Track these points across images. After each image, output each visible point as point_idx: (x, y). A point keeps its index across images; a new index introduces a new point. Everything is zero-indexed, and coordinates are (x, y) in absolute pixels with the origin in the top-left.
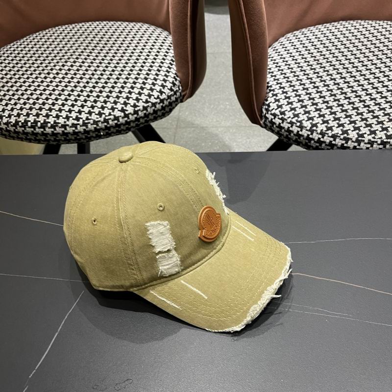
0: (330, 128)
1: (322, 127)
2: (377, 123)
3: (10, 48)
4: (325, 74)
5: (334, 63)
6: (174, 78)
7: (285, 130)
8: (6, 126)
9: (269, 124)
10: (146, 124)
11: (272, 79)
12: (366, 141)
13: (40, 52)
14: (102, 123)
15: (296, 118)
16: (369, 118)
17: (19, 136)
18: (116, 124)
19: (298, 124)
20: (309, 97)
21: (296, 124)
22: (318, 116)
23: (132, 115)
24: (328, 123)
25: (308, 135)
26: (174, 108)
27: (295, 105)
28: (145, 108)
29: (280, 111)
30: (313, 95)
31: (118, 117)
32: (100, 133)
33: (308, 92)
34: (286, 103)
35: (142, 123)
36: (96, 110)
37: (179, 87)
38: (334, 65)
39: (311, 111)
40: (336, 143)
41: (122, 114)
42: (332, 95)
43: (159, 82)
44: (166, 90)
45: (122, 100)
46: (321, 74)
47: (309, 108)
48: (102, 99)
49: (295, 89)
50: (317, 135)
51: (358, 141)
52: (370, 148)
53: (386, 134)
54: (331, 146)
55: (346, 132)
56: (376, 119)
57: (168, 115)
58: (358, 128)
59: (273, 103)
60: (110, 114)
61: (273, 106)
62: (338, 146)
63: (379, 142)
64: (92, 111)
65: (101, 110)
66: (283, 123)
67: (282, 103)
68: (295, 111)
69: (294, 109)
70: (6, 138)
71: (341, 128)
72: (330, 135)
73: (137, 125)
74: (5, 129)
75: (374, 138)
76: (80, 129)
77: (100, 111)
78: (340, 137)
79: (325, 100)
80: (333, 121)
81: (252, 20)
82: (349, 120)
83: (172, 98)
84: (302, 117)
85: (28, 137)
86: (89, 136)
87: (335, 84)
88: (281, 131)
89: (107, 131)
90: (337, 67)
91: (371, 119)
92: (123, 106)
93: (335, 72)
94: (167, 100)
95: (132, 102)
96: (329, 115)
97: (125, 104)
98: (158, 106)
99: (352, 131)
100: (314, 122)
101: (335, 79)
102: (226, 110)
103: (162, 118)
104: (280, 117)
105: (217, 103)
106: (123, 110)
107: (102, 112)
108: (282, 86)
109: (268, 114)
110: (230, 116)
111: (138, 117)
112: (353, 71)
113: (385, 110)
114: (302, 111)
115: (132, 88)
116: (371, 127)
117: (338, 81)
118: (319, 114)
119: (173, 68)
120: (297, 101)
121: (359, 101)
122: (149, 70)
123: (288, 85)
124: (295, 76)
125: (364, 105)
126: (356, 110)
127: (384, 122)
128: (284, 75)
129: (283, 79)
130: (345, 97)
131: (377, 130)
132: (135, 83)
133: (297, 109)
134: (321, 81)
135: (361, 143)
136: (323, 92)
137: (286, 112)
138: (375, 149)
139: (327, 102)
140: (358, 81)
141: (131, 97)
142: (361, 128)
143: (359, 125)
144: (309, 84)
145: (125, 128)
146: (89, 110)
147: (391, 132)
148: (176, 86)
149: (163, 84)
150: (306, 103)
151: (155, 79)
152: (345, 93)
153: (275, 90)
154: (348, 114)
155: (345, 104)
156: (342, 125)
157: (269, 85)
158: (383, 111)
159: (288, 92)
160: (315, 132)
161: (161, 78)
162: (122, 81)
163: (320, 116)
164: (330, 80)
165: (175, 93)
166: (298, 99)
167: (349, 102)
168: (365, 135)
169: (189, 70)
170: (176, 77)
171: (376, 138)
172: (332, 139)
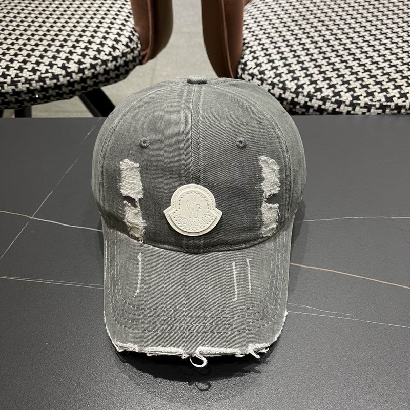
0: (319, 90)
1: (309, 89)
2: (374, 83)
4: (313, 30)
5: (322, 19)
10: (95, 87)
11: (250, 35)
12: (362, 105)
14: (37, 82)
15: (278, 78)
16: (364, 77)
18: (55, 84)
19: (281, 85)
20: (294, 55)
21: (278, 85)
22: (304, 75)
23: (77, 74)
24: (317, 84)
25: (293, 98)
26: (131, 70)
27: (277, 63)
28: (93, 66)
29: (259, 70)
30: (299, 53)
31: (58, 75)
32: (35, 95)
33: (293, 49)
34: (266, 61)
35: (90, 86)
36: (29, 66)
37: (137, 44)
38: (323, 21)
39: (296, 69)
40: (327, 108)
41: (63, 72)
42: (320, 53)
43: (112, 36)
44: (120, 46)
45: (63, 55)
46: (307, 30)
47: (293, 67)
48: (37, 53)
49: (277, 45)
50: (304, 98)
51: (353, 105)
52: (367, 114)
53: (385, 96)
54: (320, 111)
55: (337, 94)
57: (125, 78)
58: (353, 90)
59: (251, 61)
60: (47, 72)
61: (251, 64)
62: (329, 111)
63: (378, 106)
64: (24, 66)
65: (35, 65)
66: (262, 84)
67: (262, 61)
68: (277, 69)
69: (276, 68)
71: (332, 89)
72: (319, 97)
73: (84, 88)
75: (371, 100)
76: (8, 89)
77: (33, 68)
78: (330, 99)
79: (313, 58)
80: (322, 81)
82: (342, 80)
83: (128, 56)
84: (285, 77)
86: (20, 99)
87: (324, 41)
89: (44, 93)
90: (326, 23)
91: (368, 79)
92: (65, 62)
93: (324, 28)
94: (121, 58)
95: (76, 58)
96: (318, 74)
97: (68, 60)
98: (109, 64)
99: (346, 92)
100: (300, 83)
101: (324, 36)
103: (116, 82)
104: (259, 77)
106: (64, 67)
107: (37, 68)
108: (261, 42)
109: (244, 74)
111: (84, 77)
112: (345, 28)
113: (384, 69)
114: (285, 70)
115: (77, 41)
116: (368, 88)
117: (328, 38)
118: (306, 73)
119: (130, 22)
120: (279, 59)
121: (352, 60)
122: (101, 22)
123: (268, 41)
124: (277, 32)
125: (358, 63)
126: (350, 70)
127: (383, 83)
128: (264, 31)
129: (262, 35)
130: (336, 55)
131: (375, 91)
132: (81, 36)
133: (279, 68)
134: (308, 37)
135: (355, 106)
136: (310, 49)
137: (266, 72)
138: (373, 114)
139: (316, 60)
140: (352, 38)
141: (74, 52)
142: (356, 89)
143: (354, 86)
144: (294, 40)
145: (67, 91)
146: (20, 66)
147: (392, 94)
148: (133, 42)
149: (116, 38)
150: (290, 61)
151: (107, 33)
152: (337, 51)
153: (253, 47)
154: (340, 74)
155: (336, 62)
156: (334, 86)
157: (246, 41)
158: (381, 70)
159: (268, 49)
160: (300, 94)
161: (114, 31)
162: (64, 33)
163: (307, 76)
164: (318, 37)
165: (132, 50)
166: (281, 57)
167: (341, 60)
168: (361, 98)
169: (149, 22)
170: (134, 32)
171: (374, 101)
172: (321, 103)
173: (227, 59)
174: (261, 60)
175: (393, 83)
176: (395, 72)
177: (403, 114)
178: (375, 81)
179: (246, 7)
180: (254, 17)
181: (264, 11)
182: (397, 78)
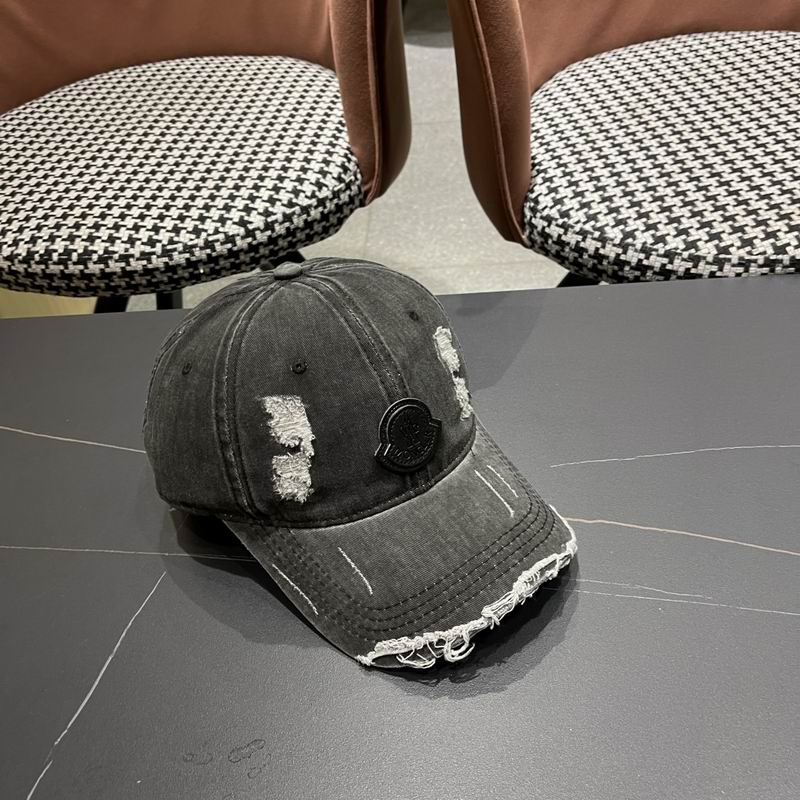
0: (661, 239)
1: (644, 238)
2: (754, 224)
3: (18, 114)
4: (648, 135)
5: (665, 114)
7: (570, 249)
8: (10, 264)
9: (539, 239)
10: (290, 250)
11: (542, 150)
12: (735, 260)
13: (76, 119)
14: (202, 248)
15: (592, 223)
16: (737, 215)
17: (36, 283)
18: (230, 250)
19: (597, 234)
20: (617, 181)
21: (592, 234)
22: (635, 216)
23: (262, 231)
24: (657, 230)
25: (618, 255)
26: (346, 217)
27: (589, 197)
28: (287, 218)
29: (559, 211)
30: (625, 177)
31: (233, 236)
32: (198, 269)
33: (615, 171)
34: (571, 195)
35: (282, 249)
36: (189, 224)
37: (355, 175)
38: (666, 118)
39: (622, 206)
40: (675, 268)
41: (242, 231)
42: (662, 175)
43: (315, 166)
44: (330, 181)
45: (240, 203)
46: (640, 136)
47: (617, 202)
48: (200, 202)
49: (588, 166)
50: (636, 254)
51: (719, 262)
52: (744, 275)
53: (774, 245)
54: (665, 273)
55: (692, 245)
56: (754, 216)
57: (337, 231)
58: (717, 236)
59: (546, 195)
60: (217, 232)
61: (546, 201)
62: (679, 274)
63: (761, 262)
64: (180, 225)
65: (198, 223)
66: (565, 233)
67: (564, 195)
68: (590, 208)
69: (587, 205)
70: (10, 288)
71: (684, 237)
72: (662, 252)
73: (273, 253)
74: (7, 270)
75: (750, 253)
76: (158, 262)
77: (196, 226)
78: (680, 254)
79: (650, 185)
80: (666, 224)
81: (492, 26)
82: (698, 221)
83: (342, 196)
84: (603, 220)
85: (54, 284)
86: (176, 277)
87: (669, 154)
88: (563, 251)
89: (212, 265)
90: (672, 120)
91: (744, 216)
92: (243, 214)
93: (668, 130)
94: (331, 200)
95: (260, 205)
96: (658, 213)
97: (248, 210)
98: (313, 212)
99: (706, 242)
100: (628, 229)
101: (667, 145)
102: (460, 233)
103: (322, 239)
104: (560, 221)
105: (442, 220)
106: (242, 223)
107: (200, 227)
108: (561, 162)
109: (535, 217)
110: (469, 243)
111: (274, 235)
112: (704, 128)
113: (771, 199)
114: (603, 207)
115: (261, 178)
116: (744, 232)
117: (674, 147)
118: (638, 212)
119: (343, 138)
120: (593, 189)
121: (717, 184)
122: (295, 143)
123: (573, 159)
124: (587, 142)
125: (727, 190)
126: (712, 202)
127: (769, 222)
128: (565, 141)
129: (563, 148)
130: (689, 177)
131: (756, 237)
132: (266, 169)
133: (592, 205)
134: (641, 149)
135: (724, 264)
136: (644, 170)
137: (572, 213)
138: (753, 276)
139: (654, 189)
140: (716, 146)
141: (258, 197)
142: (722, 235)
143: (719, 230)
144: (616, 156)
145: (248, 260)
146: (176, 225)
147: (785, 241)
148: (348, 172)
149: (322, 168)
150: (610, 192)
151: (307, 160)
152: (690, 170)
153: (548, 170)
154: (696, 210)
155: (689, 190)
156: (686, 232)
157: (536, 161)
158: (766, 201)
159: (575, 174)
160: (630, 247)
161: (318, 156)
162: (239, 166)
163: (640, 216)
164: (657, 147)
165: (348, 186)
166: (595, 186)
167: (697, 186)
168: (732, 250)
169: (374, 139)
170: (349, 156)
171: (755, 253)
172: (665, 260)
173: (505, 195)
174: (563, 192)
175: (786, 221)
176: (789, 202)
178: (755, 220)
179: (534, 98)
180: (549, 117)
181: (565, 105)
182: (793, 213)
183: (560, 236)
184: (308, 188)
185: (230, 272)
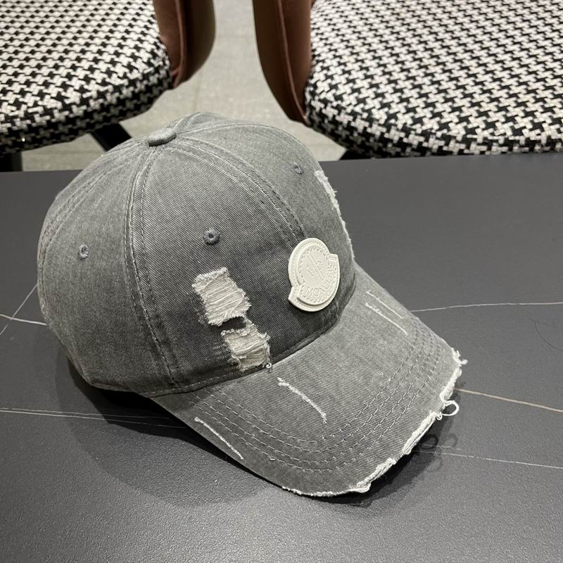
0: (419, 121)
1: (404, 119)
2: (496, 110)
4: (410, 34)
5: (424, 18)
6: (155, 44)
7: (343, 128)
9: (316, 119)
10: (105, 124)
11: (321, 44)
12: (480, 140)
14: (22, 119)
15: (361, 105)
16: (482, 101)
18: (48, 122)
19: (365, 115)
20: (383, 71)
21: (361, 115)
22: (397, 100)
23: (78, 106)
24: (415, 112)
25: (382, 134)
26: (156, 97)
27: (359, 83)
28: (101, 95)
29: (334, 95)
30: (390, 68)
31: (51, 109)
32: (20, 138)
33: (382, 62)
34: (344, 81)
35: (98, 122)
36: (11, 97)
37: (163, 60)
38: (425, 21)
39: (387, 92)
40: (430, 146)
41: (59, 105)
42: (421, 67)
43: (128, 51)
44: (140, 65)
45: (58, 81)
46: (402, 35)
47: (383, 89)
48: (22, 79)
49: (359, 58)
50: (398, 133)
51: (467, 142)
52: (488, 153)
53: (512, 128)
54: (422, 150)
55: (444, 126)
56: (496, 103)
57: (148, 109)
58: (466, 119)
59: (323, 81)
60: (36, 105)
61: (323, 86)
62: (433, 151)
63: (501, 140)
64: (3, 98)
65: (19, 96)
66: (339, 114)
67: (338, 82)
68: (360, 93)
69: (358, 90)
71: (438, 119)
72: (419, 131)
75: (492, 134)
77: (17, 99)
78: (435, 134)
79: (410, 75)
80: (423, 108)
82: (450, 106)
83: (151, 78)
84: (371, 103)
87: (426, 50)
88: (337, 129)
89: (33, 135)
90: (429, 23)
91: (488, 103)
92: (61, 90)
93: (426, 31)
94: (141, 81)
95: (76, 83)
96: (417, 98)
97: (65, 86)
98: (125, 91)
99: (457, 124)
100: (391, 112)
101: (425, 42)
103: (135, 115)
104: (335, 104)
106: (59, 98)
107: (21, 100)
108: (337, 54)
109: (314, 99)
111: (90, 110)
112: (455, 30)
113: (510, 89)
114: (371, 93)
115: (79, 59)
116: (488, 116)
117: (431, 45)
118: (400, 97)
119: (153, 29)
120: (363, 77)
121: (466, 76)
122: (111, 31)
123: (347, 52)
124: (359, 38)
125: (474, 81)
126: (462, 90)
127: (508, 108)
128: (341, 37)
129: (339, 43)
130: (443, 69)
131: (498, 121)
132: (83, 52)
133: (362, 90)
134: (404, 45)
135: (470, 143)
136: (406, 63)
137: (345, 97)
138: (495, 154)
139: (414, 78)
140: (465, 45)
141: (74, 76)
142: (470, 119)
143: (468, 114)
144: (383, 50)
145: (66, 131)
147: (522, 125)
148: (157, 58)
149: (133, 53)
150: (377, 80)
151: (120, 46)
152: (444, 64)
153: (326, 61)
154: (448, 96)
155: (443, 80)
156: (439, 115)
157: (316, 53)
158: (506, 91)
159: (348, 64)
160: (393, 127)
161: (131, 43)
162: (61, 48)
163: (402, 100)
164: (417, 44)
165: (157, 70)
166: (365, 75)
167: (449, 77)
168: (477, 131)
169: (179, 29)
170: (159, 44)
171: (497, 134)
172: (422, 139)
173: (289, 81)
174: (337, 80)
175: (523, 108)
176: (525, 92)
177: (537, 152)
178: (497, 106)
179: (318, 3)
180: (328, 18)
181: (342, 9)
182: (528, 101)
183: (334, 116)
184: (120, 70)
185: (50, 141)
